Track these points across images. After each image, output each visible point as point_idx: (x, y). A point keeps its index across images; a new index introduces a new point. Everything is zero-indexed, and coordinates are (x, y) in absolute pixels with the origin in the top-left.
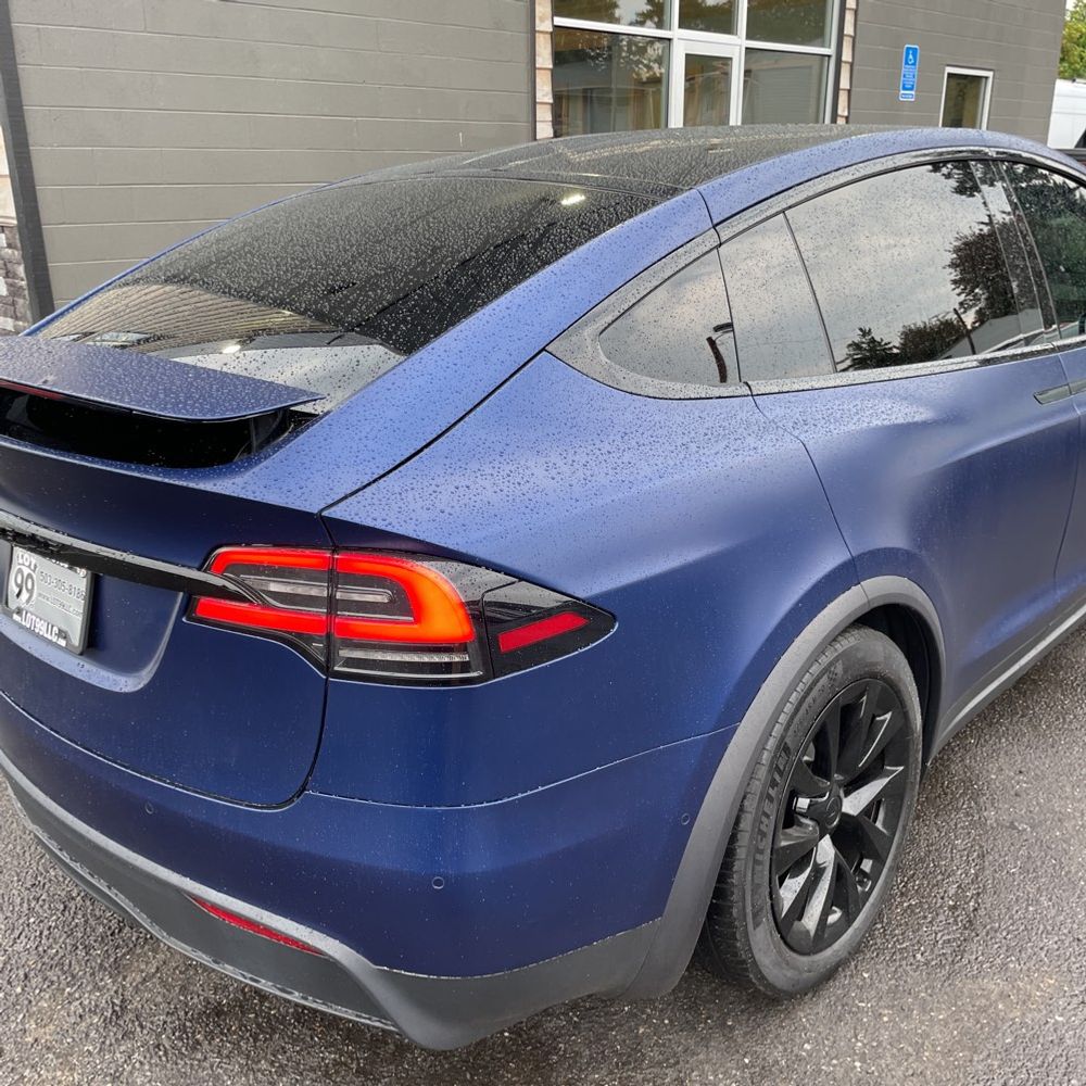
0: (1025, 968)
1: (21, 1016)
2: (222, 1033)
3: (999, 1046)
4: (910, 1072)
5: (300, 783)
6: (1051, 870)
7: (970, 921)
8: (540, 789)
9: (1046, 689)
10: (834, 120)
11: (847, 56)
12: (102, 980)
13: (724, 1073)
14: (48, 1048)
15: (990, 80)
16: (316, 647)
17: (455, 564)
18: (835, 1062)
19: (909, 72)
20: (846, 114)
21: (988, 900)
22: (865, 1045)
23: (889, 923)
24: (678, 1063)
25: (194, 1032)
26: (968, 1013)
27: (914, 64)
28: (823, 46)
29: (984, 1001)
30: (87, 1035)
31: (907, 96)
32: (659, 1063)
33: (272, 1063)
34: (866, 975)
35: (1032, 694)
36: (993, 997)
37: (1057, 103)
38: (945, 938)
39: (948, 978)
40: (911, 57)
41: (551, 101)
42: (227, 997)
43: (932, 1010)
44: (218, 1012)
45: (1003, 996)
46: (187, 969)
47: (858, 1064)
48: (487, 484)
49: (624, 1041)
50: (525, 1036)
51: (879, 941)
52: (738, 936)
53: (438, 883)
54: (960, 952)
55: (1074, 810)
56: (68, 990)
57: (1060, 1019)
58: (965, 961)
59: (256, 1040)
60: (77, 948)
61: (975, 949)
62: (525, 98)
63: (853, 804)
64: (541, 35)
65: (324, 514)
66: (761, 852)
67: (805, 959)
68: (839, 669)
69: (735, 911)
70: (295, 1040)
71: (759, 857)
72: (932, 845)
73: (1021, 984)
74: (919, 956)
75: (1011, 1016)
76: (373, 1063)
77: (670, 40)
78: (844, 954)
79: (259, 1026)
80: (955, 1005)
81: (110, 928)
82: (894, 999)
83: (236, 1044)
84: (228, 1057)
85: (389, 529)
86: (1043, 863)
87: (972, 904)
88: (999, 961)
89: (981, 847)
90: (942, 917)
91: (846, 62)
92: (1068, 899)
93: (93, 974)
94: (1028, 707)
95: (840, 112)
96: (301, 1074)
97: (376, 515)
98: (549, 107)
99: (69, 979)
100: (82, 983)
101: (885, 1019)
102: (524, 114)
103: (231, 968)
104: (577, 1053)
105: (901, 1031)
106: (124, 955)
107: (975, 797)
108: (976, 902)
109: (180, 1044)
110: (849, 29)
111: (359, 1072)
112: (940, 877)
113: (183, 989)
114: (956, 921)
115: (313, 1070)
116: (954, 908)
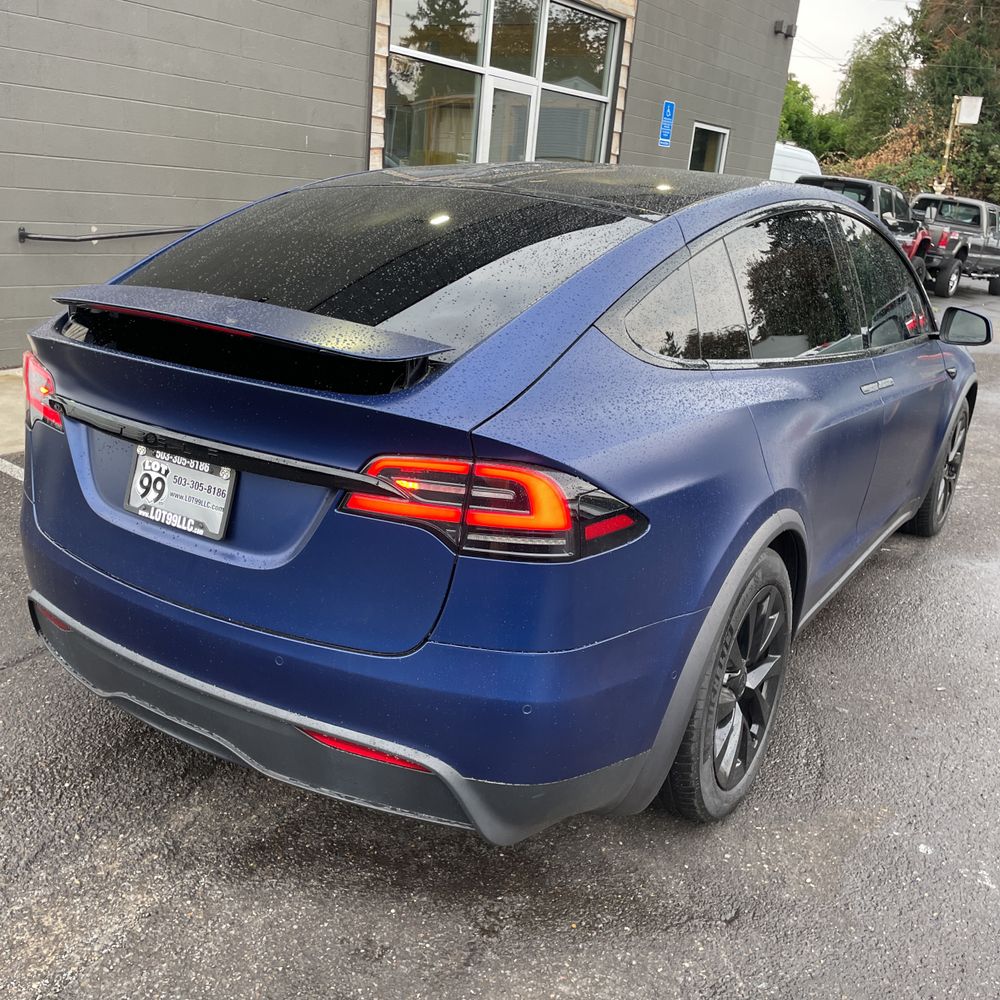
0: (865, 802)
1: (87, 856)
2: (270, 861)
3: (860, 851)
4: (803, 870)
5: (424, 637)
6: (868, 739)
7: (820, 773)
8: (597, 643)
9: (836, 615)
10: (607, 160)
11: (620, 105)
12: (149, 828)
13: (673, 875)
14: (122, 879)
15: (727, 137)
16: (450, 533)
17: (562, 474)
18: (749, 865)
19: (666, 123)
20: (617, 153)
21: (830, 760)
22: (767, 854)
23: (764, 774)
24: (637, 869)
25: (246, 862)
26: (833, 831)
27: (671, 117)
28: (601, 94)
29: (843, 824)
30: (153, 868)
31: (665, 143)
32: (623, 870)
33: (321, 881)
34: (757, 809)
35: (827, 618)
36: (849, 821)
37: (776, 160)
38: (806, 784)
39: (815, 809)
40: (669, 111)
41: (384, 116)
42: (265, 837)
43: (808, 830)
44: (260, 847)
45: (855, 820)
46: (221, 818)
47: (766, 866)
48: (571, 419)
49: (593, 857)
50: (517, 856)
51: (760, 786)
52: (692, 769)
53: (527, 709)
54: (819, 793)
55: (875, 698)
56: (122, 836)
57: (897, 834)
58: (823, 798)
59: (301, 866)
60: (117, 805)
61: (828, 791)
62: (362, 111)
63: (752, 681)
64: (379, 59)
65: (474, 432)
66: (713, 705)
67: (724, 793)
68: (759, 574)
69: (692, 749)
70: (334, 865)
71: (711, 708)
72: (781, 722)
73: (865, 813)
74: (790, 796)
75: (863, 832)
76: (403, 877)
77: (482, 75)
78: (742, 792)
79: (299, 855)
80: (824, 827)
81: (140, 789)
82: (780, 824)
83: (285, 869)
84: (281, 878)
85: (519, 446)
86: (862, 734)
87: (819, 761)
88: (846, 798)
89: (816, 724)
90: (800, 770)
91: (619, 110)
92: (884, 757)
93: (139, 824)
94: (826, 628)
95: (613, 151)
96: (348, 887)
97: (508, 435)
98: (382, 121)
99: (119, 828)
100: (132, 831)
101: (778, 837)
102: (361, 126)
103: (327, 790)
104: (560, 866)
105: (790, 844)
106: (161, 809)
107: (804, 689)
108: (821, 759)
109: (238, 871)
110: (623, 83)
111: (394, 884)
112: (792, 744)
113: (224, 832)
114: (810, 773)
115: (355, 883)
116: (807, 765)
